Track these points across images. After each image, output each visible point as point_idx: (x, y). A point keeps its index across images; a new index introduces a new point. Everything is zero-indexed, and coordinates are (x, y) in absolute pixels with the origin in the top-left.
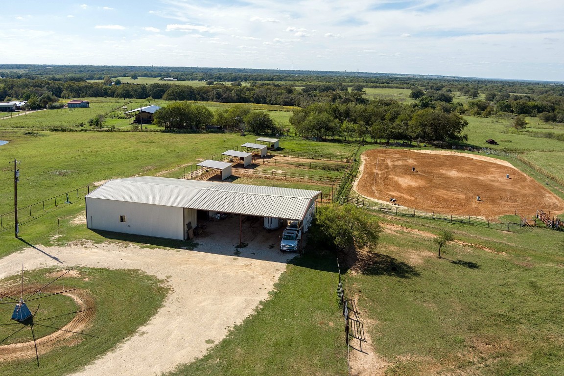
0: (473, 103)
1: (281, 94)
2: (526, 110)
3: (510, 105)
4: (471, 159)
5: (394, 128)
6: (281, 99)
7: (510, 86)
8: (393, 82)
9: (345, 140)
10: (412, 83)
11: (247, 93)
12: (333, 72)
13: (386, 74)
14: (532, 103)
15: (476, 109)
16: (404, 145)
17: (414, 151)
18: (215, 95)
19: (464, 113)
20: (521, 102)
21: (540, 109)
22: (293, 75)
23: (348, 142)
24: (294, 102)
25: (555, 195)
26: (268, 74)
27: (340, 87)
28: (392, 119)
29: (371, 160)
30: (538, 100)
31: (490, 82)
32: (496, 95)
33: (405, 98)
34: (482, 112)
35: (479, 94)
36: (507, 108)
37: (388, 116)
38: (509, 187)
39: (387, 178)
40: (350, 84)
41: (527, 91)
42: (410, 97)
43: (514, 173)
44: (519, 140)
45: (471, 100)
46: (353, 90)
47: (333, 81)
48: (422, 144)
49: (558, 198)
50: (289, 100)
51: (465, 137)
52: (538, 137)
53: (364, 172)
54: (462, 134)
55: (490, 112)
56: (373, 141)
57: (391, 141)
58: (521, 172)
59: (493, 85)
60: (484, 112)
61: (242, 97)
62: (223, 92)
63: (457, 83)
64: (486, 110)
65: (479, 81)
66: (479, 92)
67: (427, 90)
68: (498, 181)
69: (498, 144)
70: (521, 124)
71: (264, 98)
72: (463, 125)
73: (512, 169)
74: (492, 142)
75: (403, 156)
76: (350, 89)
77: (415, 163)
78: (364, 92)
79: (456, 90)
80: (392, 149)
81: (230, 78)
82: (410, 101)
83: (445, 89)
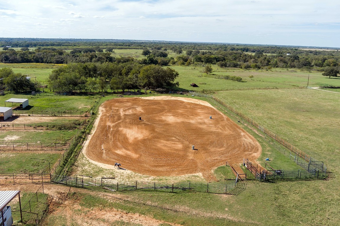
0: (180, 57)
1: (54, 55)
2: (210, 60)
3: (201, 58)
4: (182, 102)
5: (127, 80)
6: (54, 59)
7: (198, 46)
8: (133, 45)
9: (91, 92)
10: (144, 45)
11: (30, 55)
12: (96, 40)
13: (129, 40)
14: (213, 56)
15: (182, 61)
16: (135, 93)
17: (142, 98)
18: (4, 58)
19: (175, 63)
20: (207, 55)
21: (217, 60)
22: (69, 42)
23: (92, 94)
24: (63, 61)
25: (248, 133)
26: (52, 42)
27: (98, 49)
28: (127, 74)
29: (107, 111)
30: (215, 54)
31: (188, 43)
32: (192, 52)
33: (139, 55)
34: (185, 63)
35: (182, 51)
36: (199, 60)
37: (124, 71)
38: (213, 129)
39: (118, 131)
40: (105, 47)
41: (208, 48)
42: (142, 54)
43: (214, 113)
44: (210, 82)
45: (179, 55)
46: (106, 51)
47: (95, 45)
48: (148, 91)
49: (250, 135)
50: (60, 59)
51: (177, 84)
52: (221, 79)
53: (98, 126)
54: (175, 82)
55: (190, 62)
56: (112, 91)
57: (126, 90)
58: (218, 111)
59: (189, 45)
60: (187, 63)
61: (25, 59)
62: (10, 56)
63: (170, 45)
64: (187, 61)
65: (182, 43)
66: (182, 50)
67: (152, 49)
68: (204, 123)
69: (198, 87)
70: (209, 70)
71: (42, 59)
72: (175, 76)
73: (211, 108)
74: (195, 86)
75: (134, 104)
76: (104, 51)
77: (142, 111)
78: (114, 52)
79: (170, 49)
80: (126, 98)
81: (24, 45)
82: (142, 58)
83: (163, 49)
